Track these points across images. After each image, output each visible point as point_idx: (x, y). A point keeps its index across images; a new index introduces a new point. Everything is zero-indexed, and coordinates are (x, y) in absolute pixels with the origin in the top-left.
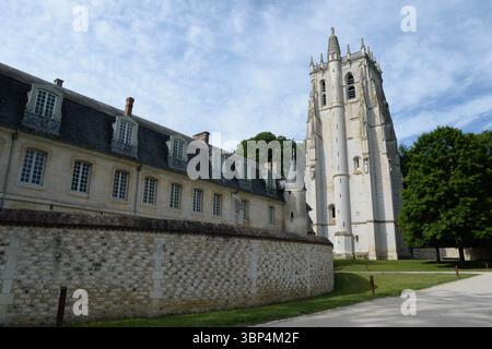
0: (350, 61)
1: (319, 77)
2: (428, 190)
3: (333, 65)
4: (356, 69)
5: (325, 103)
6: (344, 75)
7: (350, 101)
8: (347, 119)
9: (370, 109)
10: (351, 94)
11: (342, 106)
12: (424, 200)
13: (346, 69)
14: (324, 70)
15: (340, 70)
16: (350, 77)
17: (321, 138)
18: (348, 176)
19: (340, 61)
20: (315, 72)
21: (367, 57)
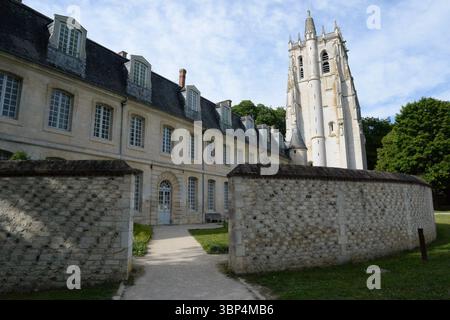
0: (325, 41)
1: (298, 53)
2: (418, 149)
3: (310, 44)
4: (331, 48)
5: (302, 76)
6: (320, 52)
7: (325, 74)
8: (323, 90)
9: (343, 82)
10: (326, 69)
11: (318, 78)
12: (415, 157)
13: (322, 47)
14: (301, 48)
15: (316, 48)
16: (325, 54)
17: (300, 106)
18: (324, 138)
19: (316, 39)
20: (294, 49)
21: (339, 37)
